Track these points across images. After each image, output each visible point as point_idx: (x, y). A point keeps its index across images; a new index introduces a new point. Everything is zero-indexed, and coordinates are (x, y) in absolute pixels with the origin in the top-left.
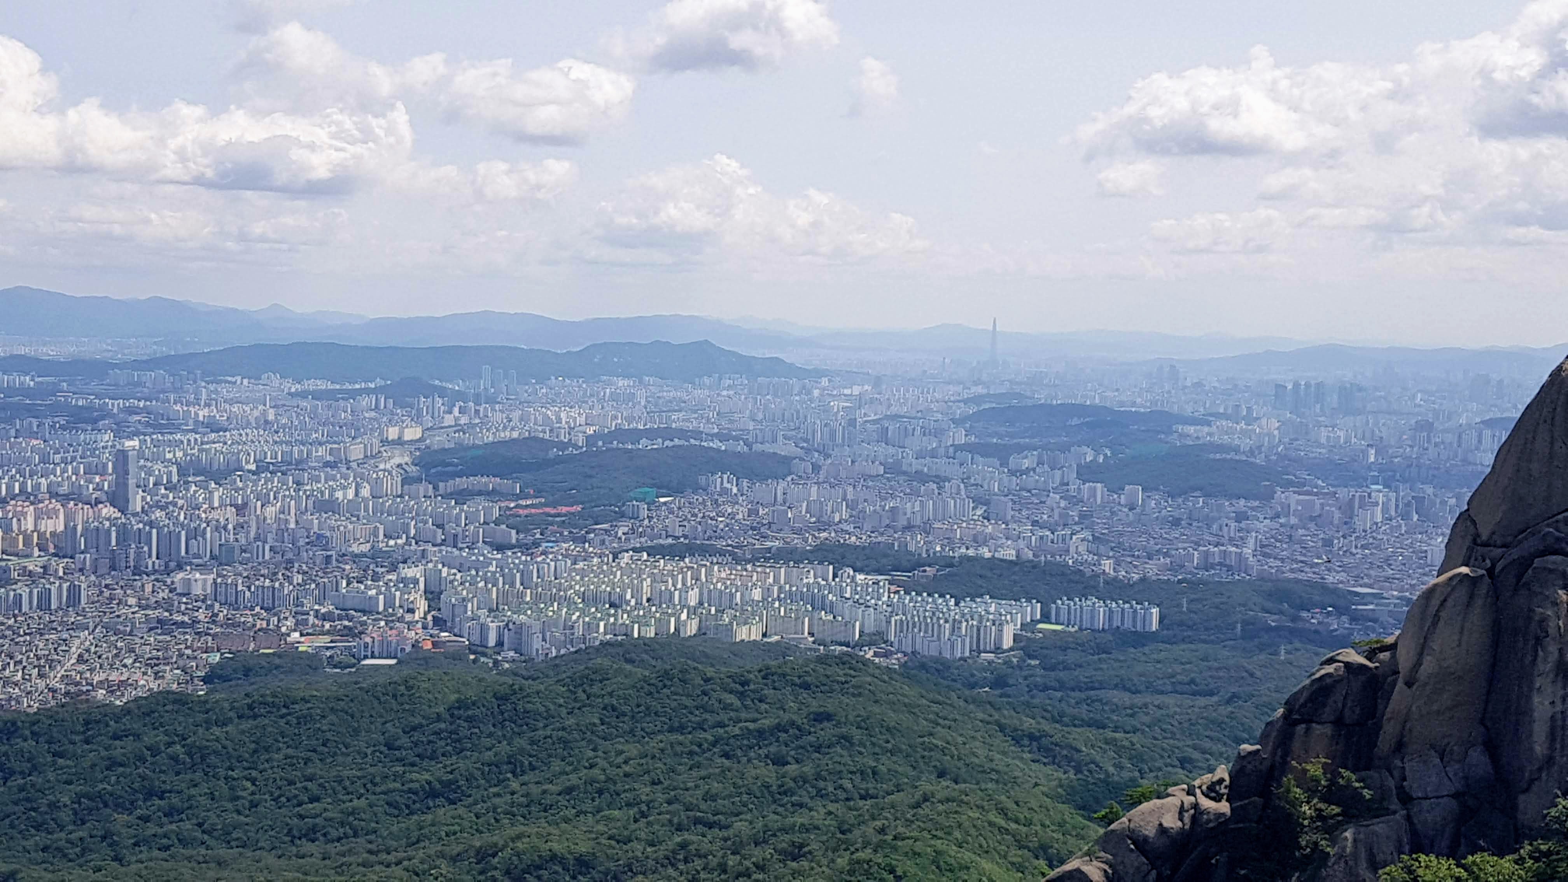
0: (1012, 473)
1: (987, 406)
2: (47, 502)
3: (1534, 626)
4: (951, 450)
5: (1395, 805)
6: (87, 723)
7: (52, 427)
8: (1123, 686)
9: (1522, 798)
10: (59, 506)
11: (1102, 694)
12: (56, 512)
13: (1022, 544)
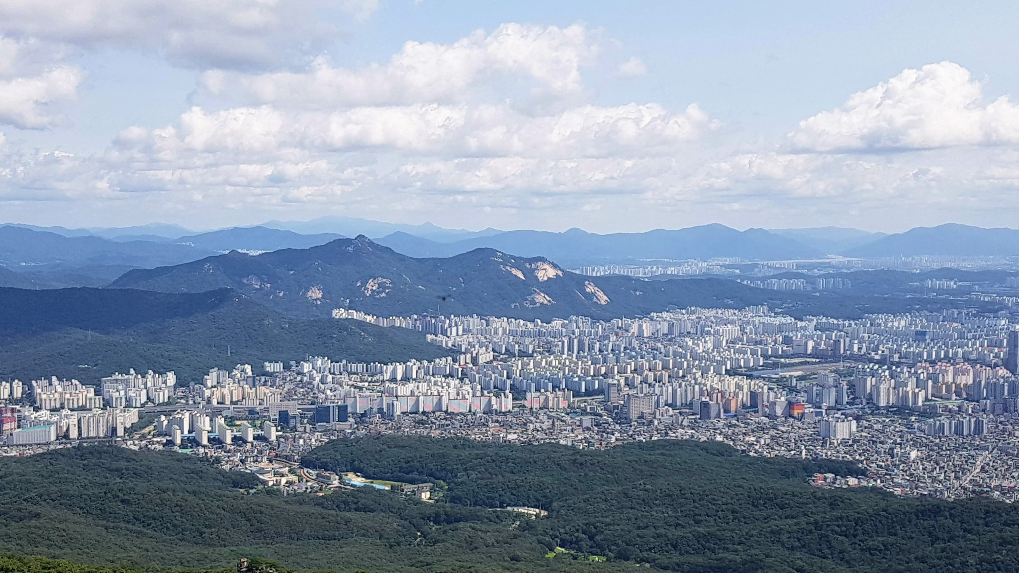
2: (962, 364)
6: (987, 512)
7: (968, 314)
10: (969, 367)
12: (968, 371)
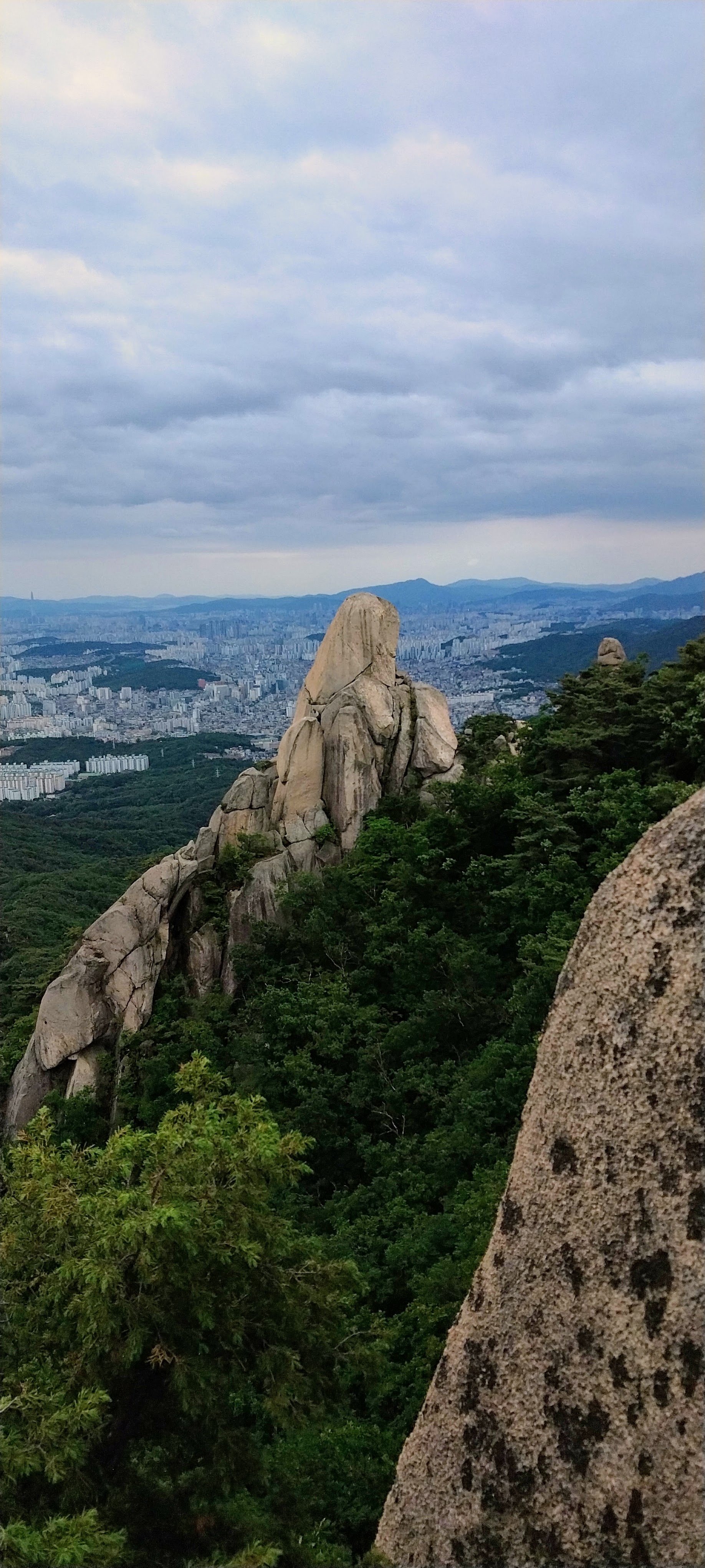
0: (54, 685)
1: (34, 646)
3: (342, 743)
4: (14, 674)
5: (281, 847)
8: (131, 803)
9: (343, 834)
11: (121, 809)
13: (64, 727)
